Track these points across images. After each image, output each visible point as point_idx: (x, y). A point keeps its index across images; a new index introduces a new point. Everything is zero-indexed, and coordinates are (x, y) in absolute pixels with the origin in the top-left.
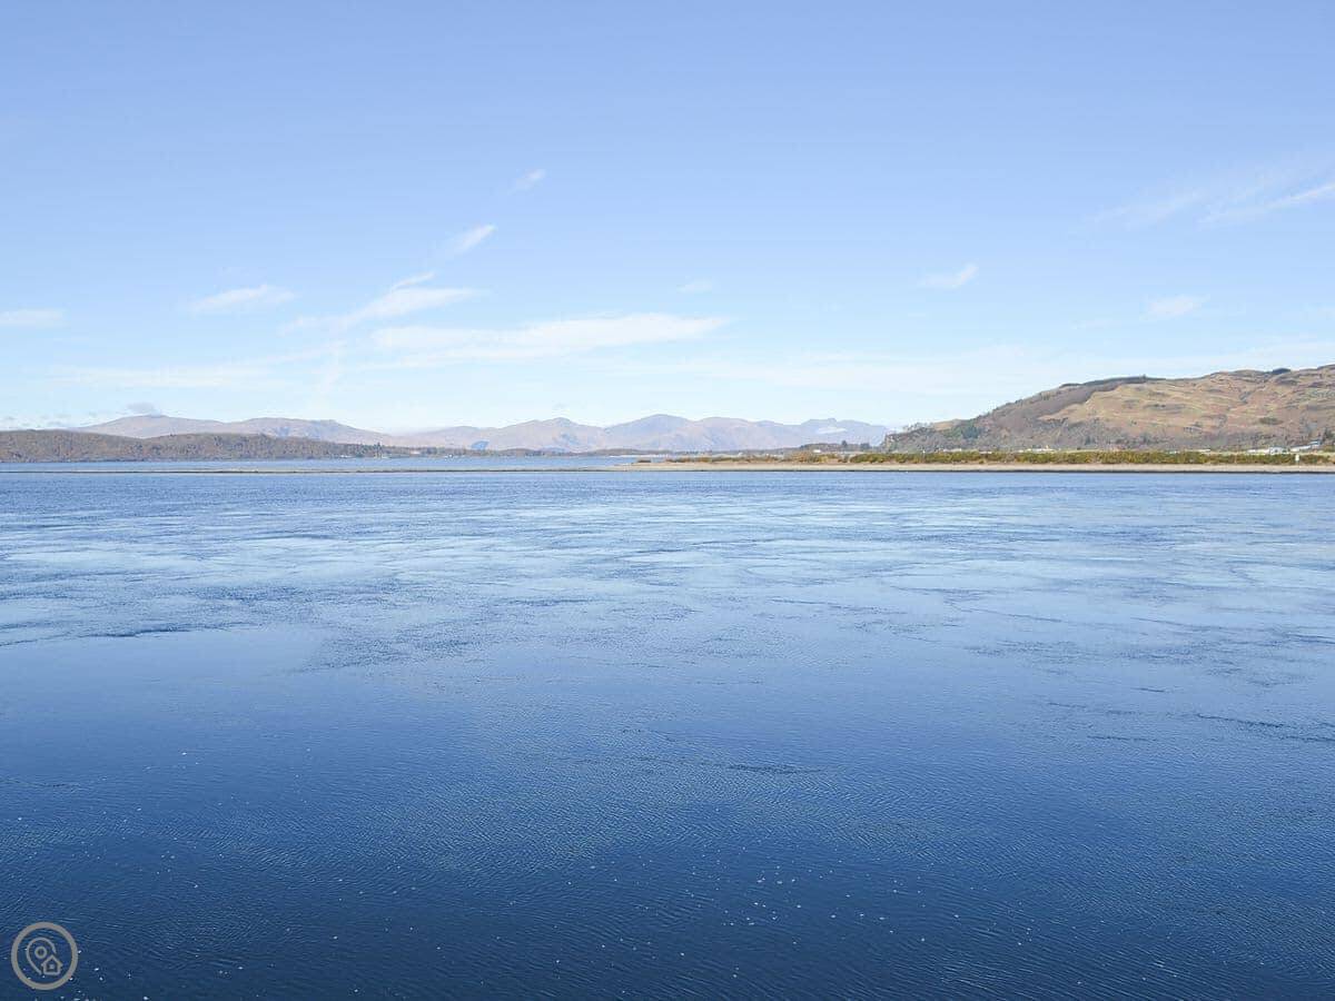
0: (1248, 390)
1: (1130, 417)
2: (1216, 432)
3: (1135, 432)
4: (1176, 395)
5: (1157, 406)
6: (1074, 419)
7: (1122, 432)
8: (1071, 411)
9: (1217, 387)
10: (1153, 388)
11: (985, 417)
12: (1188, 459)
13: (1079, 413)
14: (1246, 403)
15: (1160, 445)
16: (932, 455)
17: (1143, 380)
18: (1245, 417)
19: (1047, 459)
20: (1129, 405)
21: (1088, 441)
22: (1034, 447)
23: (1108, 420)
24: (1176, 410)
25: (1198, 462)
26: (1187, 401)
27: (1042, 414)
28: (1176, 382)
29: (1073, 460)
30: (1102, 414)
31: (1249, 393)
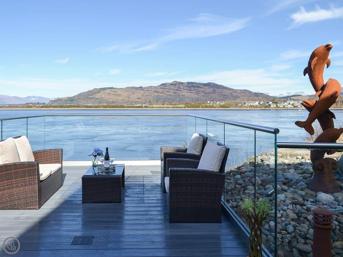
0: (134, 91)
2: (128, 101)
3: (111, 100)
4: (119, 92)
5: (115, 94)
6: (97, 97)
7: (108, 100)
8: (96, 95)
9: (128, 90)
10: (114, 90)
11: (75, 96)
12: (121, 107)
13: (98, 96)
14: (134, 94)
15: (116, 104)
16: (62, 106)
17: (112, 88)
18: (134, 97)
19: (90, 107)
20: (109, 94)
21: (100, 103)
22: (87, 104)
23: (104, 98)
24: (119, 95)
25: (124, 108)
26: (122, 93)
27: (89, 96)
28: (119, 89)
29: (96, 107)
30: (103, 96)
31: (134, 92)
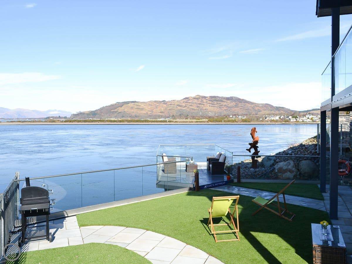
1: (132, 111)
2: (151, 115)
3: (134, 114)
4: (142, 106)
5: (138, 108)
6: (119, 111)
7: (131, 114)
8: (118, 109)
9: (151, 104)
10: (137, 104)
11: (98, 110)
12: (146, 121)
13: (120, 109)
14: (157, 108)
16: (86, 120)
17: (135, 102)
18: (157, 111)
19: (114, 121)
20: (132, 108)
21: (123, 117)
22: (110, 118)
23: (127, 111)
24: (142, 109)
25: (148, 122)
26: (145, 107)
27: (111, 110)
28: (142, 103)
29: (120, 121)
30: (126, 110)
31: (157, 106)
